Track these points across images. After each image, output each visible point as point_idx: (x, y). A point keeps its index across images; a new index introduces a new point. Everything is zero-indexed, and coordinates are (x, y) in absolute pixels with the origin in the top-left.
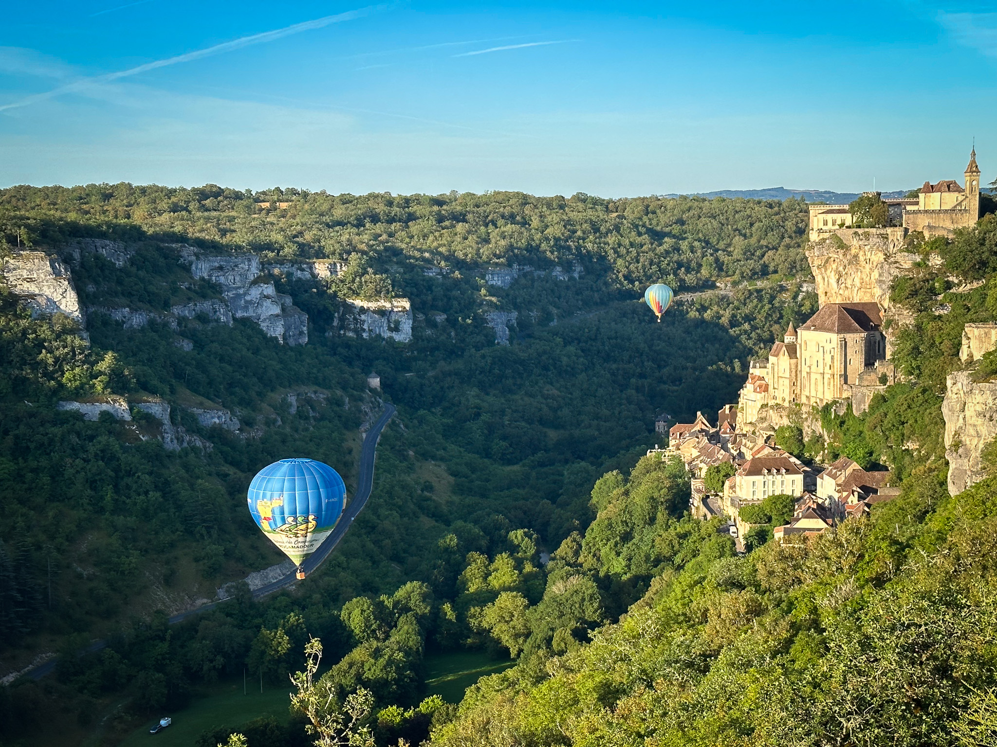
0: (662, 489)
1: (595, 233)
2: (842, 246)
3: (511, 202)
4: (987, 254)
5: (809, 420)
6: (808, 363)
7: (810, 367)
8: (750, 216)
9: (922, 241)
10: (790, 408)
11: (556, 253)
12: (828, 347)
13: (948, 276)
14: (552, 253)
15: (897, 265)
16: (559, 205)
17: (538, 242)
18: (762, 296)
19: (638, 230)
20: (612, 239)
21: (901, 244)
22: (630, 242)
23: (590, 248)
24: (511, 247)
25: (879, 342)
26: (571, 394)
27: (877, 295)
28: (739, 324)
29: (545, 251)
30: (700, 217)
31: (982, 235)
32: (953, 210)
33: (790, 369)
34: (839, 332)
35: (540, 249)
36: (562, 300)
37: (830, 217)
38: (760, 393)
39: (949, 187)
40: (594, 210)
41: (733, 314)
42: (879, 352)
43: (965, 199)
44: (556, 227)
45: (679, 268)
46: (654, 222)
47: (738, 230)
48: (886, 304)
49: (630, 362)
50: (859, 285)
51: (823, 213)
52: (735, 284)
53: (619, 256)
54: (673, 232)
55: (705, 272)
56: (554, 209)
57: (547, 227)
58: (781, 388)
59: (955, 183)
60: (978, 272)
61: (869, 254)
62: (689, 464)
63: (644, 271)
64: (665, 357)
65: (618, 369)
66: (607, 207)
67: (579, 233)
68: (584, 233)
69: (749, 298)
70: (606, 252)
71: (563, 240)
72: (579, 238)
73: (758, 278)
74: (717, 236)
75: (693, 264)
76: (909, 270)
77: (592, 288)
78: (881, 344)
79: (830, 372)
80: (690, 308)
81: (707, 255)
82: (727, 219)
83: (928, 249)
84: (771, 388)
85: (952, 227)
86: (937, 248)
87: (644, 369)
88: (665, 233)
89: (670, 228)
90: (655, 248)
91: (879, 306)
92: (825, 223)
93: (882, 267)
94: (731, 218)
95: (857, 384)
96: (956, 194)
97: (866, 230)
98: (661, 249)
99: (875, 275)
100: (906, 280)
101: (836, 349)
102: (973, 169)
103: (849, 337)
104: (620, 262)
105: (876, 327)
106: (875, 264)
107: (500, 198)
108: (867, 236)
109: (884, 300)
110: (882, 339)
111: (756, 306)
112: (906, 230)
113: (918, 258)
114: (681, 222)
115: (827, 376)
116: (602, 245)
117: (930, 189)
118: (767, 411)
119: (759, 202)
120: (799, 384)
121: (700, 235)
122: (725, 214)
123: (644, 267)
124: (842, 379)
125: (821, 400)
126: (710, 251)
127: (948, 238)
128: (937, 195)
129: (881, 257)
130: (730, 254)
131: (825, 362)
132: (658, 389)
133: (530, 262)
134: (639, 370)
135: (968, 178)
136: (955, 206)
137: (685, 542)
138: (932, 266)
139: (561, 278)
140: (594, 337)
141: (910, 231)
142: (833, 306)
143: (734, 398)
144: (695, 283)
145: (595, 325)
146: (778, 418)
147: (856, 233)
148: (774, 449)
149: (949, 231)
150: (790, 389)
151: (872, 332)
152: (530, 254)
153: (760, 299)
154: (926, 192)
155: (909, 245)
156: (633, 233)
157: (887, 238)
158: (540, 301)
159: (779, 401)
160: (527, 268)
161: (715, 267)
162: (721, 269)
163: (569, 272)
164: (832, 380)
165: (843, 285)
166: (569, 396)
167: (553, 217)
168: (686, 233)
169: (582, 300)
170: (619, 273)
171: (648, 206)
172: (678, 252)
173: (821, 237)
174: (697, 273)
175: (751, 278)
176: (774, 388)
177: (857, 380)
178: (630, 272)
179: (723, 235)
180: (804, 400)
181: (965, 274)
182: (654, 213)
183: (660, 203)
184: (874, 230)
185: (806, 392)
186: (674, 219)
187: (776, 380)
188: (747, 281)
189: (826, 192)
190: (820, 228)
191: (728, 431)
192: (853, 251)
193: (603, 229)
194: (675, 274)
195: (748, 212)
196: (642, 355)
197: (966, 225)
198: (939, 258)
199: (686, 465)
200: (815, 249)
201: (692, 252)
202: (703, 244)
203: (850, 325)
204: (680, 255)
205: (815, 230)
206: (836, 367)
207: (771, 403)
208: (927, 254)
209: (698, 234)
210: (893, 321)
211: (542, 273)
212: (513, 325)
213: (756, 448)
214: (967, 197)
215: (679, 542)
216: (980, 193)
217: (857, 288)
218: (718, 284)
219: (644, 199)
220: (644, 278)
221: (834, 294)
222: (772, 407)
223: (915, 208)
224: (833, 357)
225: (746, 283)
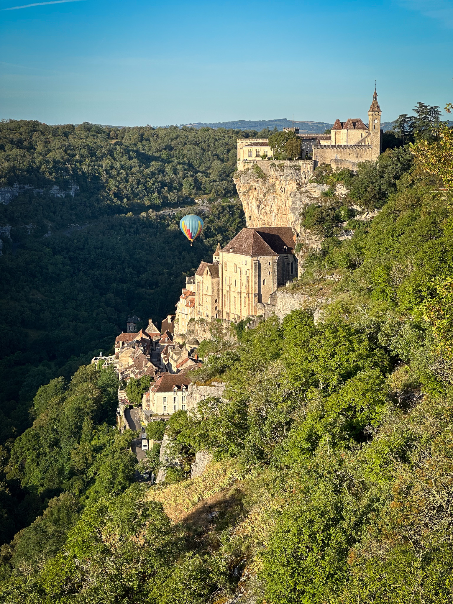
0: (88, 399)
1: (92, 157)
2: (261, 175)
3: (22, 129)
4: (386, 186)
5: (228, 335)
6: (228, 283)
7: (229, 286)
8: (227, 144)
9: (330, 172)
10: (212, 323)
11: (54, 174)
12: (244, 268)
13: (352, 205)
14: (50, 174)
15: (308, 194)
16: (64, 133)
17: (38, 164)
18: (233, 211)
19: (129, 154)
20: (105, 163)
21: (311, 175)
22: (121, 165)
23: (86, 170)
24: (13, 169)
25: (292, 263)
26: (54, 298)
27: (291, 221)
28: (213, 235)
29: (44, 172)
30: (185, 144)
31: (381, 168)
32: (357, 146)
33: (213, 287)
34: (253, 255)
35: (40, 171)
36: (57, 214)
37: (254, 149)
38: (190, 307)
39: (354, 124)
40: (95, 137)
41: (208, 227)
42: (292, 272)
43: (368, 136)
44: (57, 151)
45: (163, 187)
46: (147, 148)
47: (217, 155)
48: (299, 229)
49: (112, 269)
50: (276, 211)
51: (248, 145)
52: (211, 201)
53: (111, 177)
54: (162, 156)
55: (185, 191)
56: (59, 136)
57: (49, 151)
58: (205, 305)
59: (360, 121)
60: (378, 201)
61: (284, 184)
62: (122, 373)
63: (132, 190)
64: (144, 264)
65: (101, 275)
66: (109, 135)
67: (77, 157)
68: (82, 156)
69: (222, 213)
70: (99, 173)
71: (61, 163)
72: (77, 161)
73: (231, 196)
74: (199, 160)
75: (175, 184)
76: (318, 199)
77: (85, 205)
78: (294, 265)
79: (245, 291)
80: (171, 221)
81: (187, 176)
82: (208, 146)
83: (335, 180)
84: (197, 304)
85: (356, 161)
86: (342, 179)
87: (124, 275)
88: (155, 157)
89: (160, 153)
90: (143, 170)
91: (293, 230)
92: (250, 155)
93: (295, 196)
94: (211, 145)
95: (269, 303)
96: (361, 131)
97: (282, 162)
98: (147, 171)
99: (289, 202)
100: (314, 207)
101: (250, 270)
102: (375, 109)
103: (263, 260)
104: (111, 181)
105: (290, 250)
106: (289, 192)
107: (12, 126)
108: (282, 167)
109: (298, 225)
110: (295, 261)
111: (228, 220)
112: (315, 163)
113: (326, 188)
114: (170, 148)
115: (243, 295)
116: (96, 167)
117: (341, 126)
118: (194, 325)
119: (238, 132)
120: (220, 301)
121: (185, 159)
122: (207, 142)
123: (132, 186)
124: (257, 298)
125: (239, 317)
126: (191, 173)
127: (353, 171)
128: (344, 131)
129: (294, 186)
130: (207, 175)
131: (242, 282)
132: (136, 292)
133: (31, 182)
134: (120, 276)
135: (371, 117)
136: (359, 142)
137: (98, 455)
138: (339, 195)
139: (59, 196)
140: (82, 247)
141: (319, 164)
142: (250, 230)
143: (173, 310)
144: (176, 200)
145: (84, 237)
146: (203, 332)
147: (273, 165)
148: (196, 361)
149: (354, 164)
150: (213, 305)
151: (286, 255)
152: (30, 175)
153: (232, 214)
154: (336, 129)
155: (318, 176)
156: (125, 157)
157: (299, 170)
158: (36, 215)
159: (203, 317)
160: (27, 187)
161: (194, 187)
162: (199, 188)
163: (65, 190)
164: (248, 298)
165: (263, 210)
166: (52, 300)
167: (56, 143)
168: (173, 157)
169: (75, 214)
170: (110, 191)
171: (142, 135)
172: (163, 173)
173: (246, 167)
174: (178, 191)
175: (225, 196)
176: (199, 305)
177: (269, 299)
178: (120, 190)
179: (204, 159)
180: (225, 316)
181: (366, 203)
182: (148, 140)
183: (153, 131)
184: (287, 162)
185: (226, 310)
186: (164, 145)
187: (201, 297)
188: (221, 198)
189: (320, 123)
190: (245, 158)
191: (166, 340)
192: (271, 180)
193: (99, 154)
194: (159, 192)
195: (226, 140)
196: (123, 262)
197: (369, 159)
198: (345, 189)
199: (120, 375)
200: (241, 177)
201: (175, 174)
202: (186, 167)
203: (264, 249)
204: (164, 176)
205: (241, 160)
206: (250, 287)
207: (198, 318)
208: (334, 185)
209: (183, 157)
210: (303, 245)
211: (41, 191)
212: (7, 237)
213: (180, 361)
214: (370, 134)
215: (92, 456)
216: (382, 131)
217: (274, 214)
218: (196, 201)
219: (141, 128)
220: (132, 196)
221: (256, 219)
222: (197, 322)
223: (327, 143)
224: (248, 279)
225: (220, 200)
